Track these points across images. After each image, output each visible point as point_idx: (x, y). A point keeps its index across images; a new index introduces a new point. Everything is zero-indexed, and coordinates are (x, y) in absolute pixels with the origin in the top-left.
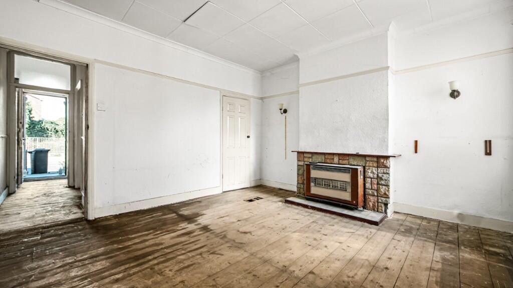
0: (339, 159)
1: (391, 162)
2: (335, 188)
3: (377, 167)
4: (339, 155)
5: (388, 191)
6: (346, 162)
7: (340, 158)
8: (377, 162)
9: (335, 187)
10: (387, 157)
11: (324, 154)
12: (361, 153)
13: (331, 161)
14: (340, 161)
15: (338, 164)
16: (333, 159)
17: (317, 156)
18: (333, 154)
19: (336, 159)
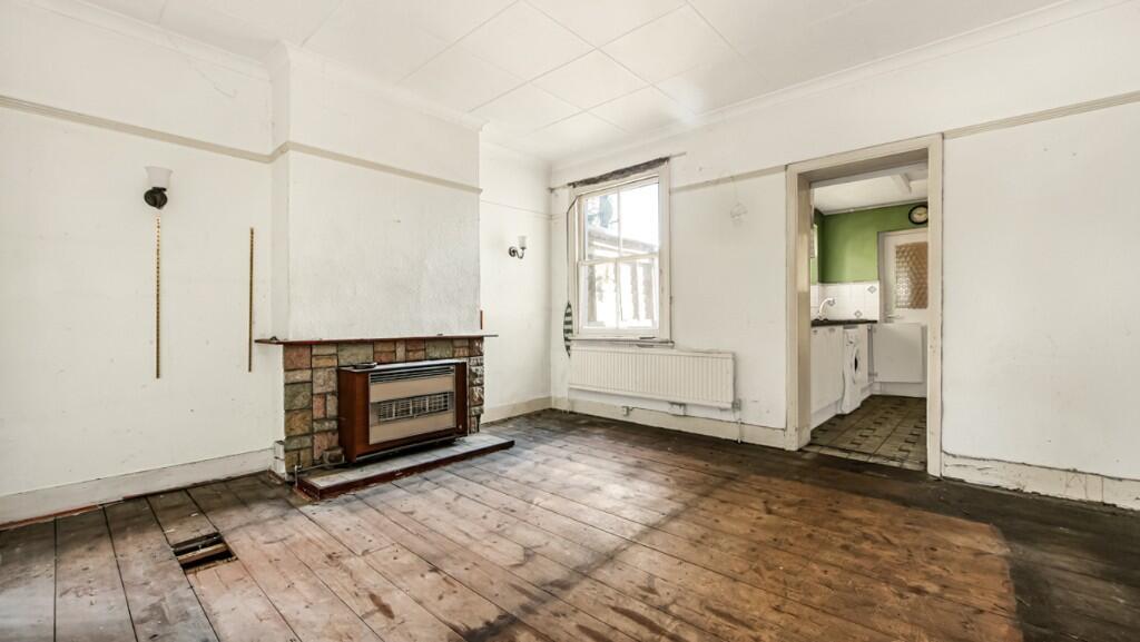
0: (407, 351)
1: (487, 346)
2: (420, 412)
3: (470, 356)
4: (407, 341)
5: (483, 393)
6: (420, 354)
7: (409, 348)
8: (469, 347)
9: (420, 410)
10: (480, 339)
11: (373, 342)
12: (446, 334)
13: (392, 357)
14: (411, 354)
15: (406, 362)
16: (395, 352)
17: (355, 350)
18: (395, 341)
19: (401, 352)
